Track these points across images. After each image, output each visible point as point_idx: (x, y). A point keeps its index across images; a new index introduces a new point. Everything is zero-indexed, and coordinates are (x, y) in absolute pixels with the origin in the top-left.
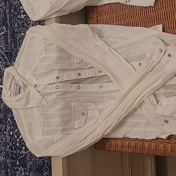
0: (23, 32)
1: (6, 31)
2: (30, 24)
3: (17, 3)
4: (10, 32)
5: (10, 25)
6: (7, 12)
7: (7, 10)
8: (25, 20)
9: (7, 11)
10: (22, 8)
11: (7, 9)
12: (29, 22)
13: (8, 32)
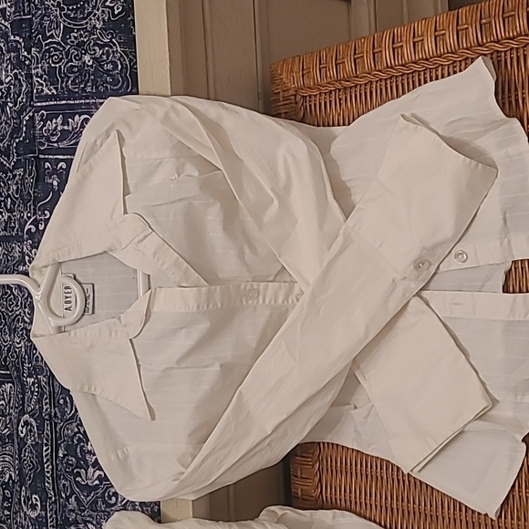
0: (94, 522)
1: (43, 513)
2: (115, 504)
3: (76, 430)
4: (54, 516)
5: (55, 496)
6: (46, 456)
7: (45, 448)
8: (100, 491)
9: (46, 450)
10: (90, 448)
11: (46, 445)
12: (114, 498)
13: (49, 515)
